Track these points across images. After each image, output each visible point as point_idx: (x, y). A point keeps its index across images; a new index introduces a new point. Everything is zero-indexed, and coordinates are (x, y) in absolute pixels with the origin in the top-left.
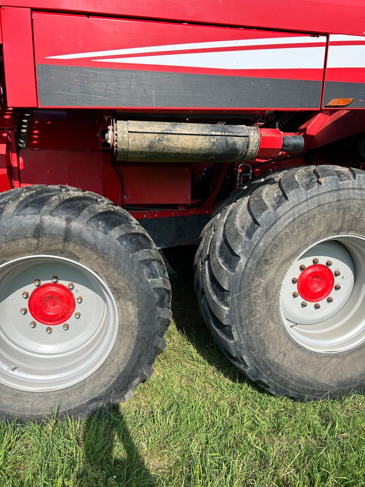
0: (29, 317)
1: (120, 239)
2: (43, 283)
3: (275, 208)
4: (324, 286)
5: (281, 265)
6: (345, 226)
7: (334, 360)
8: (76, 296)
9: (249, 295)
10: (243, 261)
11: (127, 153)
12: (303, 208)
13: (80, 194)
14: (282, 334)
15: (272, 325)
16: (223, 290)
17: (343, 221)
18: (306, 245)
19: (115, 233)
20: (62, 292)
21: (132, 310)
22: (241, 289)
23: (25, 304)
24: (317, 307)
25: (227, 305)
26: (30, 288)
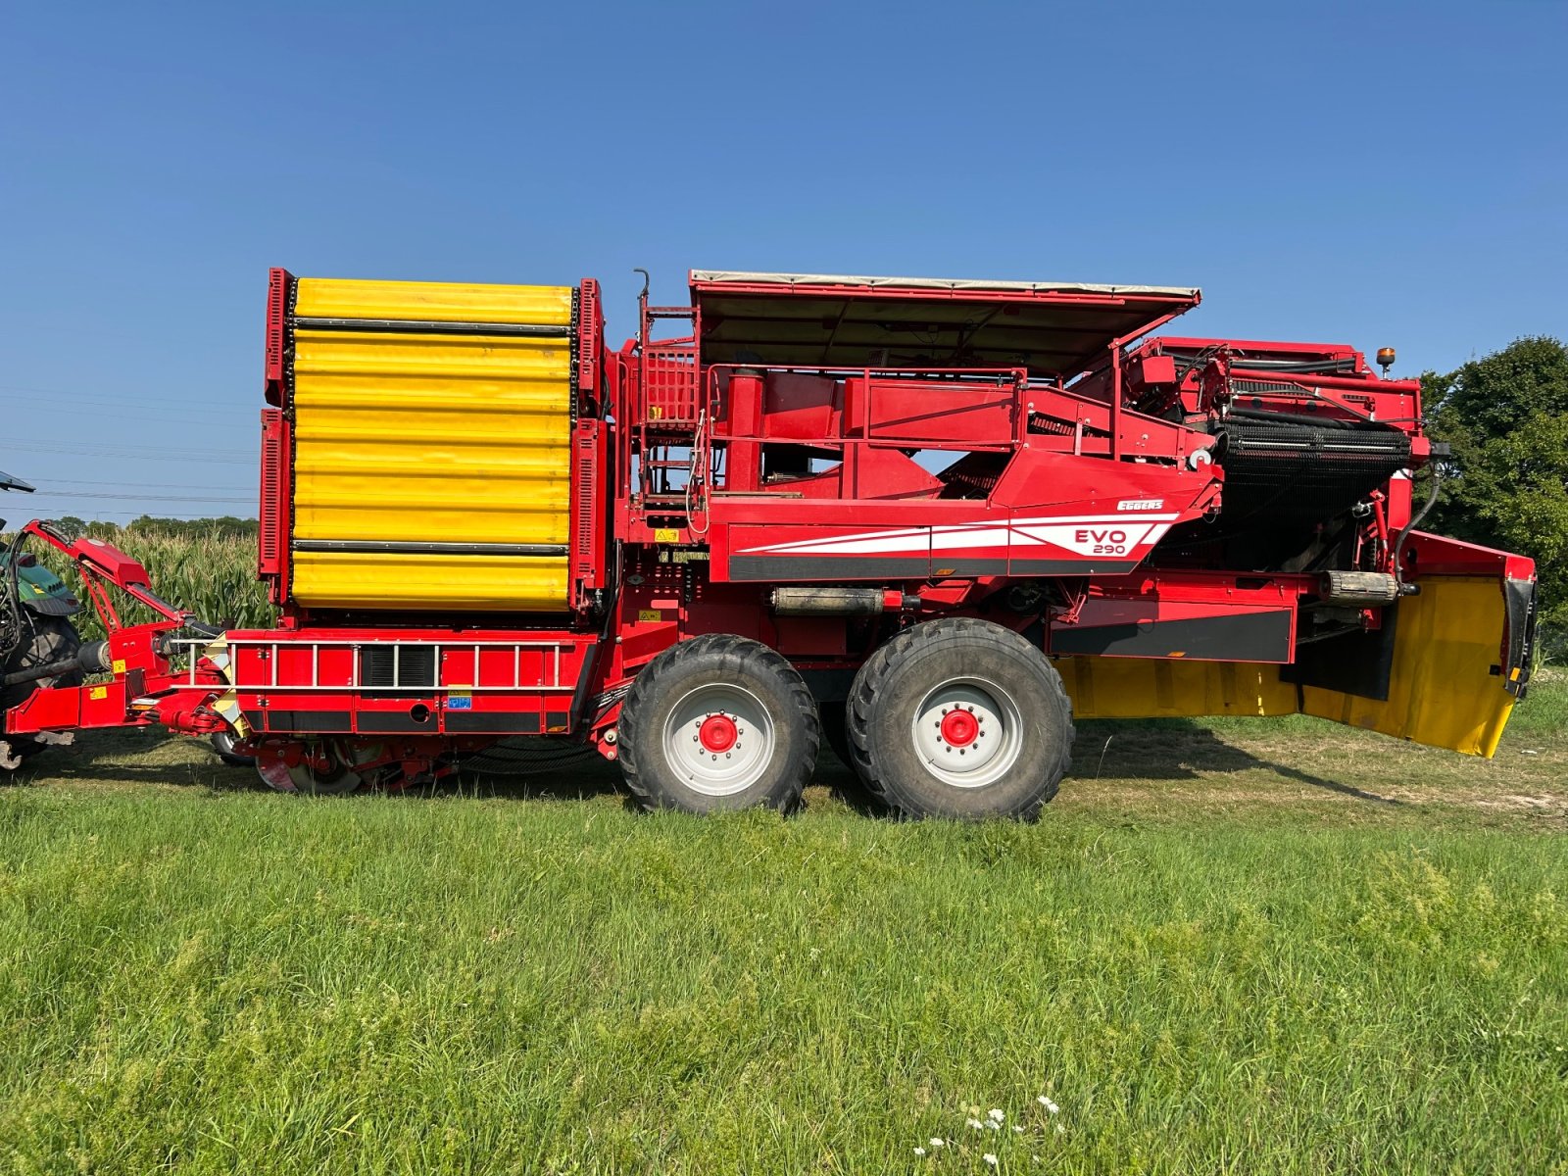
0: (699, 745)
1: (779, 673)
2: (712, 714)
3: (903, 651)
4: (968, 731)
5: (909, 701)
6: (966, 668)
7: (968, 794)
8: (738, 728)
9: (882, 725)
10: (876, 695)
11: (785, 610)
12: (925, 652)
13: (746, 640)
14: (916, 764)
15: (906, 754)
16: (862, 721)
17: (963, 665)
18: (933, 684)
19: (775, 668)
20: (727, 723)
21: (786, 729)
22: (875, 719)
23: (697, 731)
24: (962, 752)
25: (864, 733)
26: (702, 719)
